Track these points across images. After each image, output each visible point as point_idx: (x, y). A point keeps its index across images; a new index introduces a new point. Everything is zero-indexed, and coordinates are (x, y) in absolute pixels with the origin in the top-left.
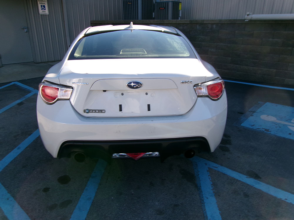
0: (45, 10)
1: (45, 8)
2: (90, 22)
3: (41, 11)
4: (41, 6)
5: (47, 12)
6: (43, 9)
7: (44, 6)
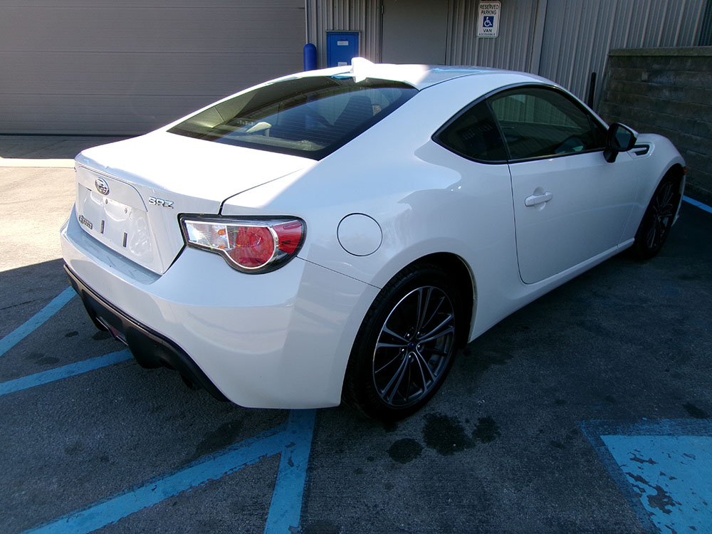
0: (492, 26)
1: (492, 23)
2: (607, 53)
3: (481, 30)
4: (485, 18)
5: (495, 30)
6: (487, 24)
7: (491, 19)
